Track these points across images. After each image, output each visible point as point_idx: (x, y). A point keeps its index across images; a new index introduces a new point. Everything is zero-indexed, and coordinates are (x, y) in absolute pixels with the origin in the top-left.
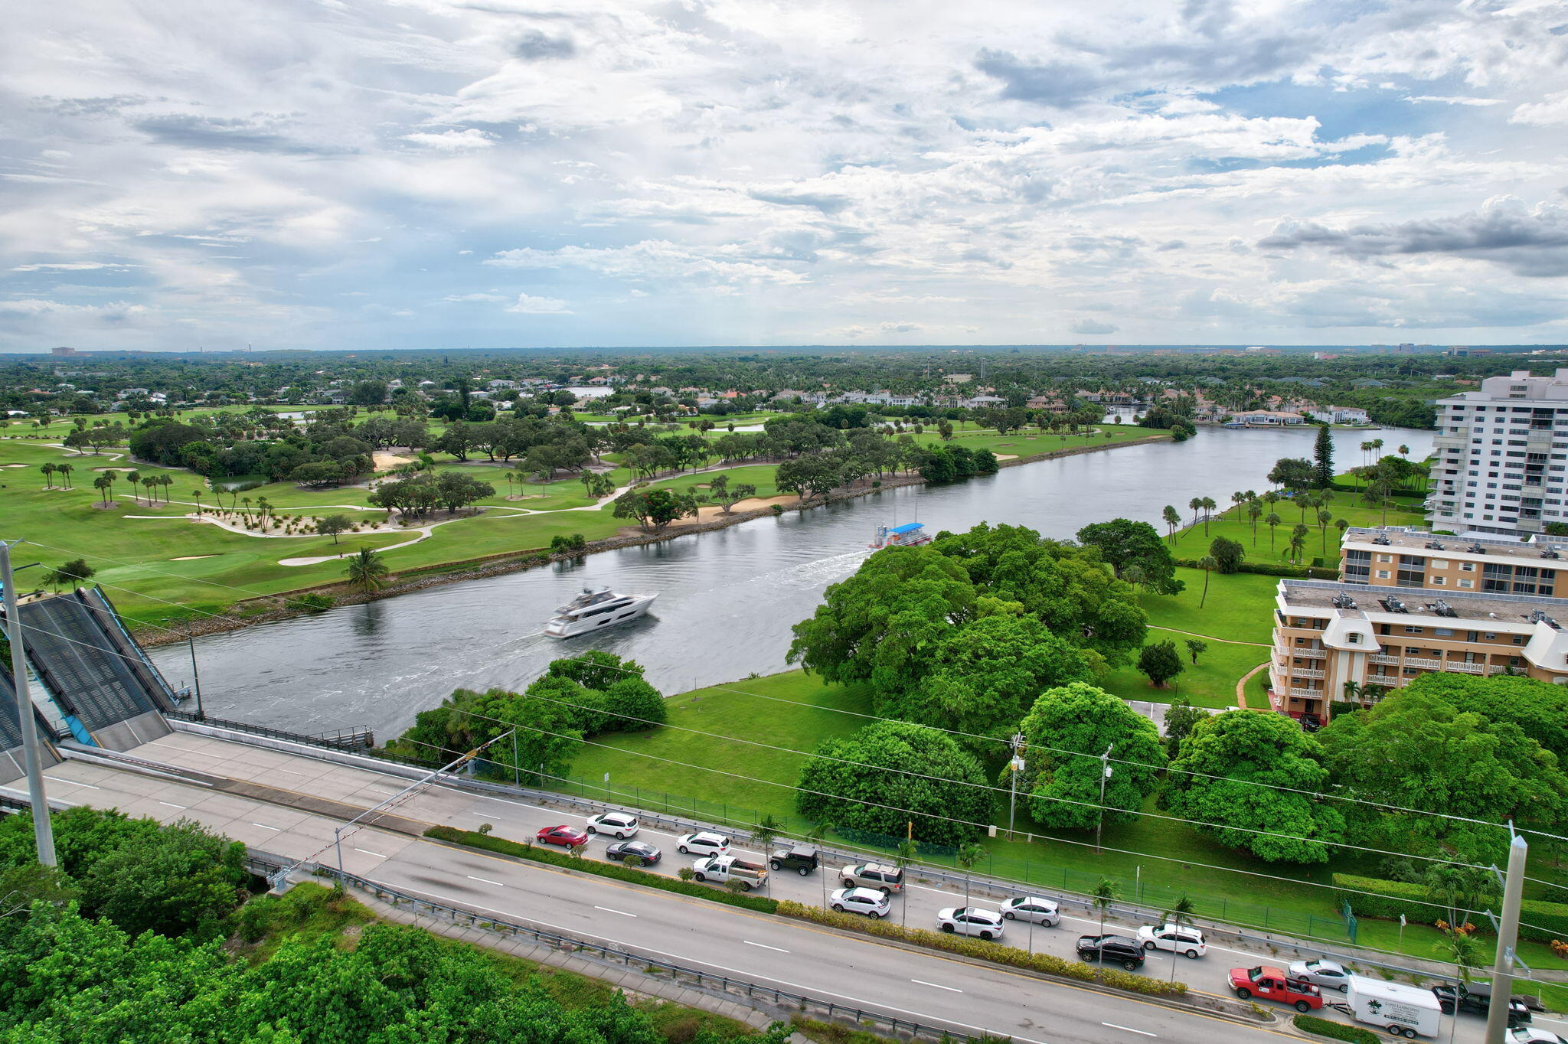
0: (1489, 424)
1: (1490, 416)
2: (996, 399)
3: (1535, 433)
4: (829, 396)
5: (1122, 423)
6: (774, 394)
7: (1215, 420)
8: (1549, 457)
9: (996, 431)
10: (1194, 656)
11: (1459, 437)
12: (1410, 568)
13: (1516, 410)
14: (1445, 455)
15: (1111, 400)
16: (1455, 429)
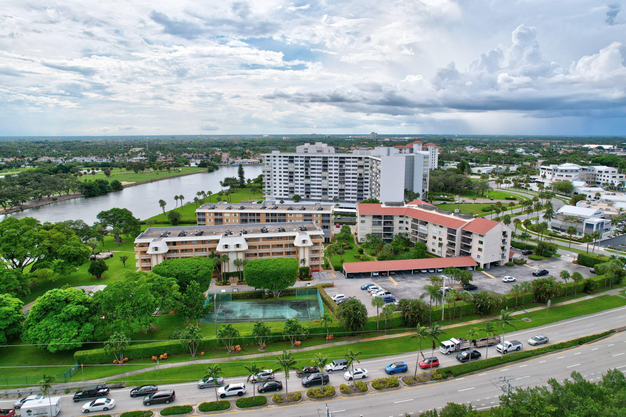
0: (277, 162)
1: (277, 159)
2: (143, 158)
3: (290, 165)
4: (66, 159)
5: (191, 166)
6: (36, 159)
7: (229, 163)
8: (294, 173)
9: (133, 172)
10: (124, 262)
11: (269, 167)
12: (218, 217)
13: (284, 157)
14: (266, 173)
15: (196, 157)
16: (268, 164)
